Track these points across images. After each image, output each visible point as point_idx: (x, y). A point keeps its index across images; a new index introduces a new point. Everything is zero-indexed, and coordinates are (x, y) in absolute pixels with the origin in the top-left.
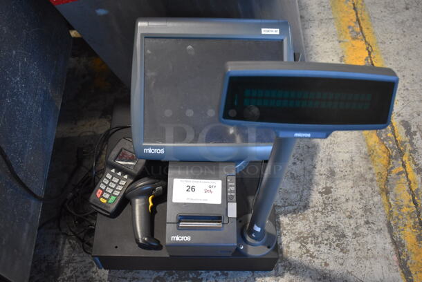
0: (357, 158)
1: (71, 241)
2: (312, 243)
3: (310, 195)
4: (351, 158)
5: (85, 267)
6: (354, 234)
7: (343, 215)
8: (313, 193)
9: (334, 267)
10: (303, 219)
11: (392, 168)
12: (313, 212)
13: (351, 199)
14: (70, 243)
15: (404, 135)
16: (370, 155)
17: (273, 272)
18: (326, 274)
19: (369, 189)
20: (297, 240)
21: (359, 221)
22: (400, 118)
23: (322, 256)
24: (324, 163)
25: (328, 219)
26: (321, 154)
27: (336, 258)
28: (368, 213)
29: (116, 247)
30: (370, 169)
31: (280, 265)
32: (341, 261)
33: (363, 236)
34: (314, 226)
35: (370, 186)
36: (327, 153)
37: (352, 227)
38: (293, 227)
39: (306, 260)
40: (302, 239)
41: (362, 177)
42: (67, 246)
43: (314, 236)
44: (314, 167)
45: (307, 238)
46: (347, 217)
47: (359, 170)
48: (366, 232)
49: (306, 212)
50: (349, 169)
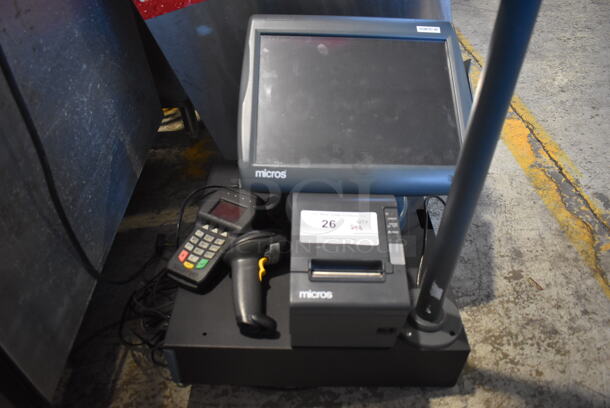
0: (548, 236)
1: (135, 352)
2: (509, 344)
3: (492, 281)
4: (540, 235)
5: (153, 390)
6: (571, 328)
7: (547, 305)
8: (496, 279)
9: (551, 376)
10: (490, 312)
11: (599, 245)
12: (502, 303)
13: (553, 283)
14: (134, 355)
15: (603, 208)
16: (564, 232)
17: (456, 388)
18: (542, 387)
19: (576, 270)
20: (485, 340)
21: (573, 311)
22: (591, 191)
23: (529, 362)
24: (503, 243)
25: (526, 311)
26: (497, 233)
27: (552, 365)
28: (583, 301)
29: (205, 334)
30: (569, 247)
31: (465, 377)
32: (560, 367)
33: (586, 331)
34: (506, 321)
35: (576, 266)
36: (504, 232)
37: (565, 319)
38: (475, 324)
39: (505, 368)
40: (494, 340)
41: (562, 257)
42: (129, 359)
43: (510, 334)
44: (491, 248)
45: (501, 337)
46: (554, 307)
47: (554, 249)
48: (588, 325)
49: (491, 303)
50: (539, 248)
